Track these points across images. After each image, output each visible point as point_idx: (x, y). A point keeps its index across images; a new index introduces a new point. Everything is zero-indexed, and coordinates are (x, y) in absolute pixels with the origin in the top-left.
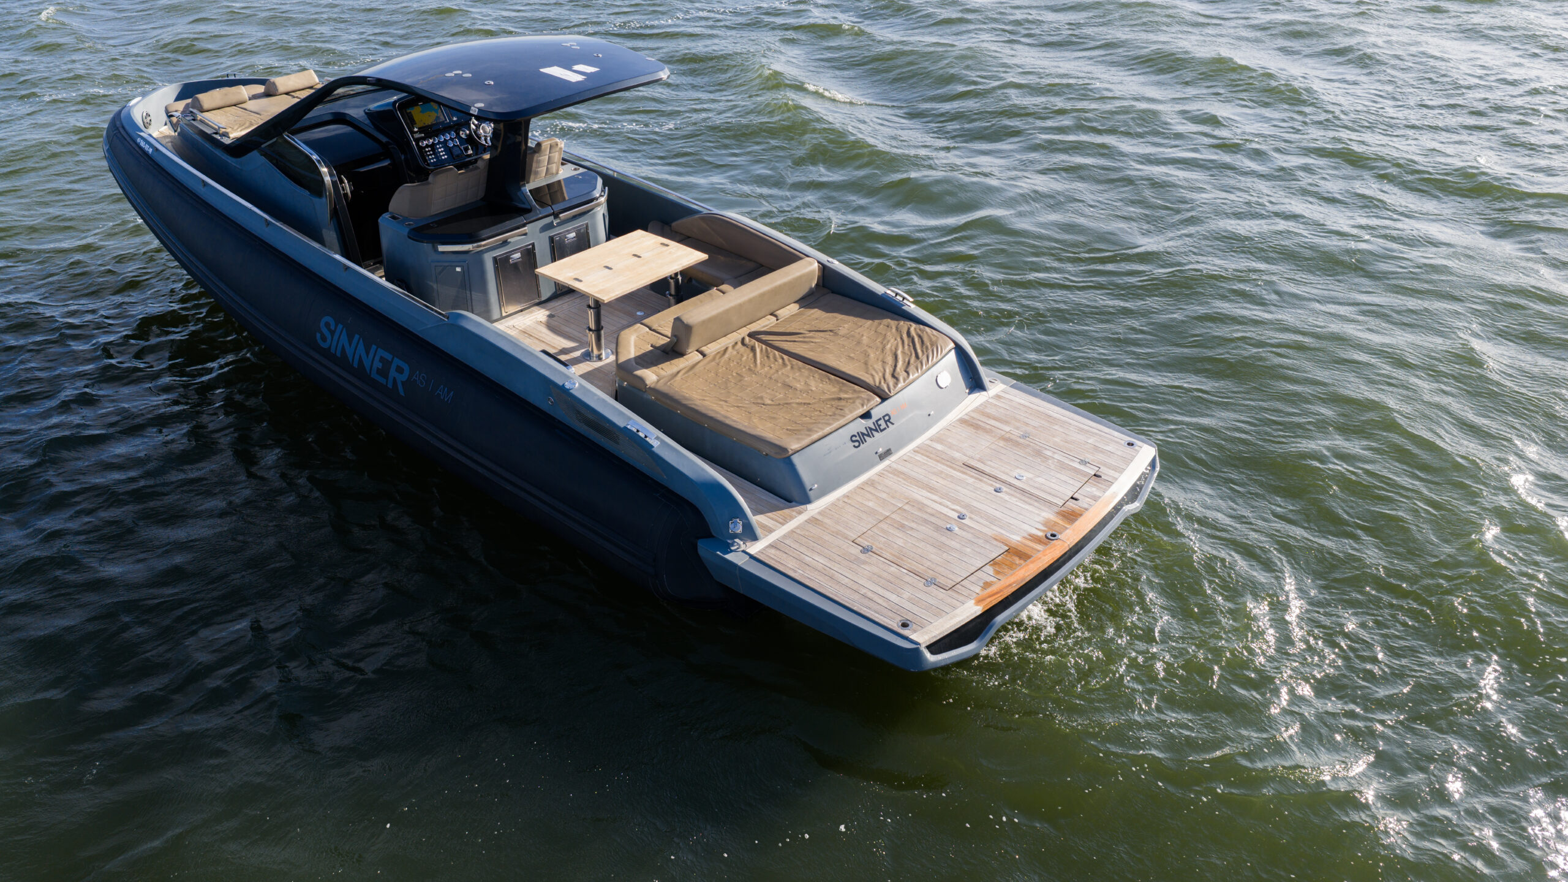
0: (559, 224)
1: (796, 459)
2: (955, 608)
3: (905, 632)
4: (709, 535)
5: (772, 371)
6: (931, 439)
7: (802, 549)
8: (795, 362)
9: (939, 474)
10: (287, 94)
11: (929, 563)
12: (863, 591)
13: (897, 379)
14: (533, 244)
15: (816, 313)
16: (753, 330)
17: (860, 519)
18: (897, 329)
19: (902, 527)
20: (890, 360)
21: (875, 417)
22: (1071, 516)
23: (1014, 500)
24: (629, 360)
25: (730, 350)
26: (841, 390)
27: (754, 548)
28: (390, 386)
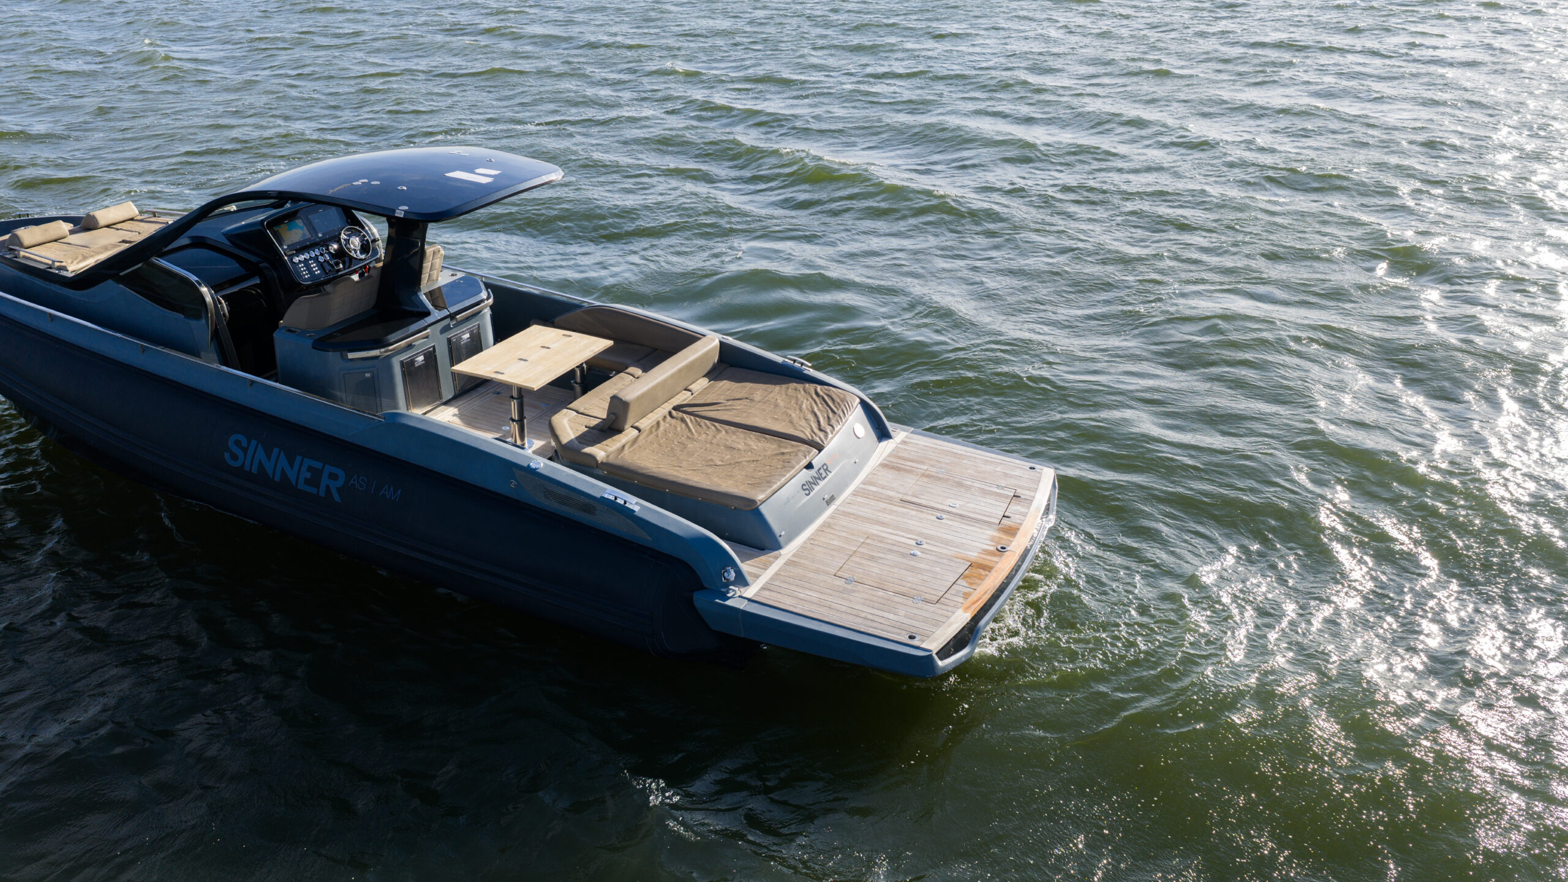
0: (455, 326)
1: (763, 509)
2: (948, 617)
3: (914, 642)
4: (701, 587)
5: (710, 437)
6: (863, 483)
7: (794, 588)
8: (727, 427)
9: (884, 510)
10: (108, 226)
11: (909, 585)
12: (863, 615)
13: (826, 432)
14: (434, 347)
15: (725, 384)
16: (675, 404)
17: (832, 556)
18: (805, 391)
19: (872, 558)
20: (810, 417)
21: (816, 467)
22: (1012, 531)
23: (957, 524)
24: (571, 441)
25: (662, 423)
26: (780, 447)
27: (750, 592)
28: (322, 494)
